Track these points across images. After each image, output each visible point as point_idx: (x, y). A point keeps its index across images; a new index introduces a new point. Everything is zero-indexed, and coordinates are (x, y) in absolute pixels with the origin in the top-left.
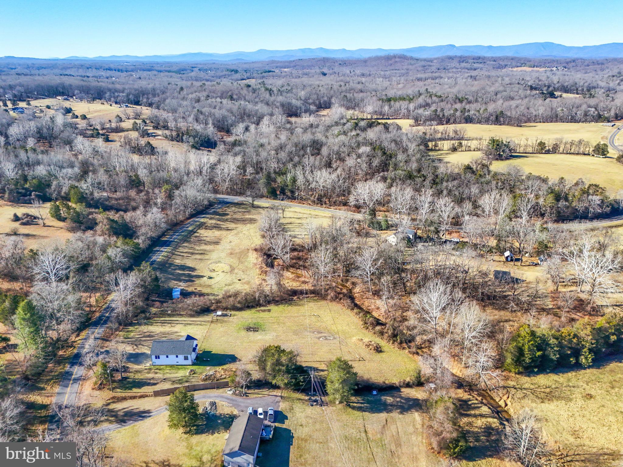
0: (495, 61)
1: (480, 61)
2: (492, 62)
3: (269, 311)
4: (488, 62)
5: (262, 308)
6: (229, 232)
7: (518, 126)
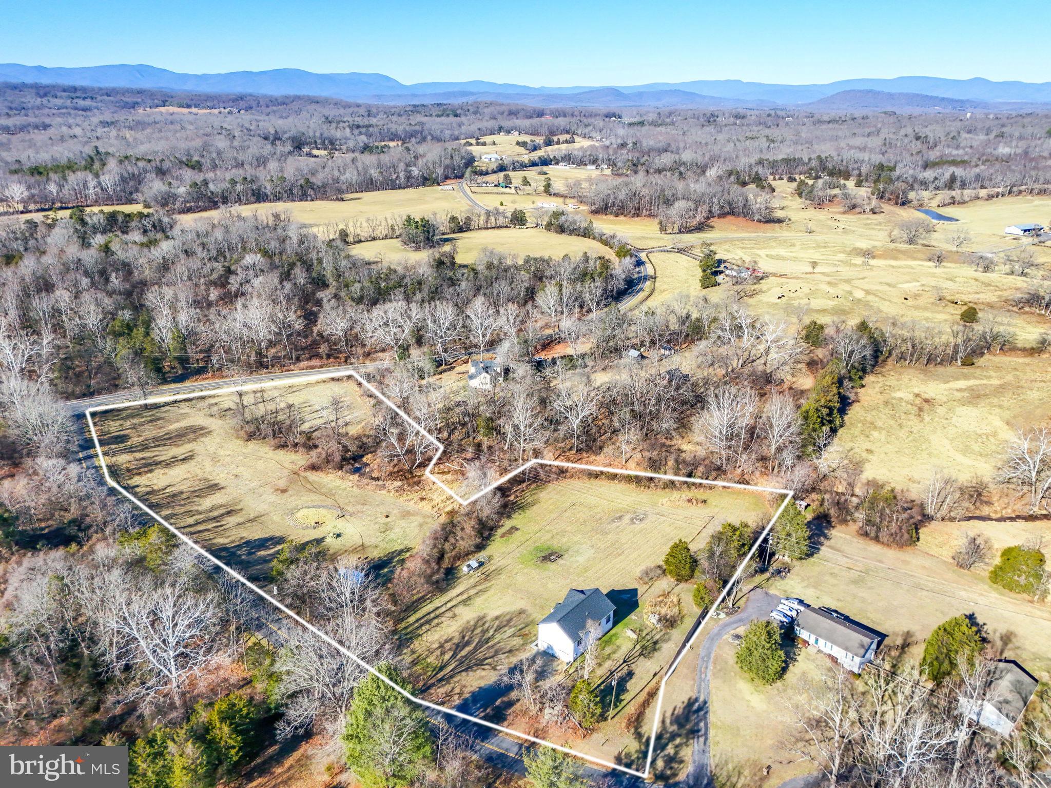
0: (108, 95)
1: (78, 94)
2: (105, 97)
3: (514, 529)
4: (99, 98)
5: (500, 532)
6: (192, 463)
7: (338, 199)
